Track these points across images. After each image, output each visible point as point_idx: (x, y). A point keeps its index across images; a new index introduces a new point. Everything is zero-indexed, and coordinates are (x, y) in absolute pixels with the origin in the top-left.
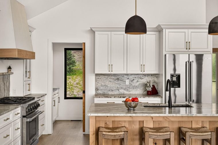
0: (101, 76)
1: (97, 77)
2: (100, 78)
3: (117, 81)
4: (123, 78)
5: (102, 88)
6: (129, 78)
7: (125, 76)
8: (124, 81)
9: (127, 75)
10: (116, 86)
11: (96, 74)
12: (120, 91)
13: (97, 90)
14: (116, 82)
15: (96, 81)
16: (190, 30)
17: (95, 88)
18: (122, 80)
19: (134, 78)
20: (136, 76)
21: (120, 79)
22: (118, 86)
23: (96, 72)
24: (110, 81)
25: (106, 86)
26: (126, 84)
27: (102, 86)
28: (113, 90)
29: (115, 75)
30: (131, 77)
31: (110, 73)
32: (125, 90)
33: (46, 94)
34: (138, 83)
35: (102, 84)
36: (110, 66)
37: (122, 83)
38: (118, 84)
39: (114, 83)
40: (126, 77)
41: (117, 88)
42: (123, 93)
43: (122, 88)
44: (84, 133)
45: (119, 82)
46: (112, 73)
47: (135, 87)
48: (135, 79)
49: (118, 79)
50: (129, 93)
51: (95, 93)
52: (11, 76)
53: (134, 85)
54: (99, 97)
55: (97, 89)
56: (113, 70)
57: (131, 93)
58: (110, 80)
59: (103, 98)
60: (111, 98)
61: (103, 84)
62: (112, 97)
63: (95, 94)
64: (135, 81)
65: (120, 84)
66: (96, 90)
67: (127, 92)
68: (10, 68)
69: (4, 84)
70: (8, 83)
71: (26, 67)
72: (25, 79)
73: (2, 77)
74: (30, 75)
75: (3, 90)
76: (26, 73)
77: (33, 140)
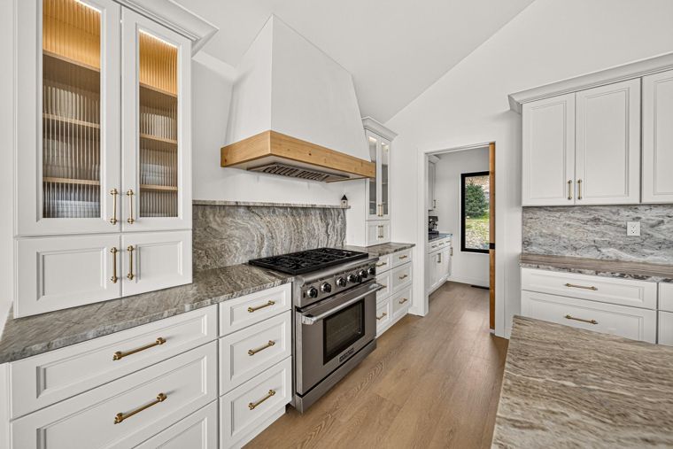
0: (540, 214)
1: (527, 216)
2: (536, 216)
3: (592, 226)
4: (615, 218)
5: (541, 240)
6: (639, 218)
7: (624, 213)
8: (619, 226)
9: (634, 208)
10: (591, 238)
11: (523, 207)
12: (604, 250)
13: (528, 245)
14: (591, 229)
15: (524, 223)
17: (521, 238)
18: (610, 224)
19: (661, 219)
21: (604, 220)
22: (596, 239)
23: (525, 203)
24: (569, 225)
25: (554, 236)
26: (629, 234)
27: (541, 236)
28: (577, 246)
29: (584, 208)
30: (651, 215)
31: (571, 203)
32: (621, 249)
33: (413, 245)
35: (541, 232)
36: (572, 184)
37: (612, 231)
38: (597, 233)
39: (581, 230)
40: (627, 214)
41: (593, 244)
42: (614, 258)
43: (610, 244)
44: (492, 331)
45: (602, 228)
46: (579, 202)
47: (666, 245)
48: (666, 220)
49: (596, 220)
50: (642, 259)
51: (520, 251)
52: (348, 212)
53: (663, 237)
54: (538, 267)
55: (526, 243)
56: (582, 195)
57: (649, 259)
58: (568, 222)
59: (549, 269)
60: (580, 272)
61: (544, 231)
62: (587, 271)
63: (522, 253)
64: (668, 226)
65: (604, 234)
66: (523, 243)
67: (633, 258)
68: (344, 198)
69: (328, 225)
70: (338, 225)
71: (373, 197)
72: (368, 216)
73: (318, 212)
74: (386, 212)
75: (322, 236)
76: (373, 206)
77: (345, 356)
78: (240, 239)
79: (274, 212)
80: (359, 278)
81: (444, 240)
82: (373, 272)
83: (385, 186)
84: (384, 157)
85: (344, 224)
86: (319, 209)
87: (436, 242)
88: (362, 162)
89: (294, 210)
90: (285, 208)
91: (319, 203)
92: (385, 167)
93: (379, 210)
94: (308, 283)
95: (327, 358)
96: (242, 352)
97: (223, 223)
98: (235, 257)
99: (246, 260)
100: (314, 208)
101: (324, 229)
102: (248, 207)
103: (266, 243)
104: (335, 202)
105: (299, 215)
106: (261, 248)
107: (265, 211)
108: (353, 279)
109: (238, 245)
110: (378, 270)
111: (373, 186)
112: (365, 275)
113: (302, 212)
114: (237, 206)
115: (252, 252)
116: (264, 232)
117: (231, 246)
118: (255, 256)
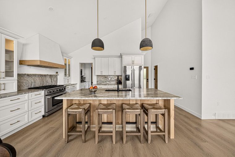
0: (99, 76)
9: (110, 76)
14: (105, 79)
15: (97, 78)
16: (134, 56)
18: (107, 78)
20: (113, 76)
25: (101, 80)
26: (109, 80)
29: (104, 76)
30: (111, 77)
33: (76, 84)
34: (114, 79)
35: (99, 80)
41: (105, 81)
42: (107, 83)
43: (107, 81)
47: (112, 81)
52: (58, 76)
55: (97, 82)
64: (113, 78)
67: (110, 83)
68: (57, 72)
69: (52, 79)
70: (55, 79)
71: (66, 72)
72: (64, 77)
73: (49, 76)
74: (69, 76)
75: (50, 82)
76: (65, 75)
77: (58, 106)
78: (25, 83)
79: (35, 76)
80: (61, 90)
81: (87, 83)
82: (65, 89)
83: (69, 70)
84: (69, 62)
85: (57, 79)
86: (49, 75)
87: (84, 83)
88: (62, 65)
89: (41, 75)
90: (39, 75)
91: (49, 74)
92: (69, 65)
93: (67, 76)
94: (49, 90)
95: (53, 106)
96: (33, 103)
97: (20, 79)
98: (24, 87)
99: (27, 88)
100: (48, 75)
101: (51, 80)
102: (28, 75)
103: (33, 84)
104: (54, 73)
105: (43, 77)
106: (31, 85)
107: (33, 76)
108: (60, 90)
109: (25, 84)
110: (66, 89)
111: (66, 70)
112: (63, 89)
113: (44, 76)
114: (25, 74)
115: (29, 86)
116: (32, 81)
117: (23, 85)
118: (30, 87)
